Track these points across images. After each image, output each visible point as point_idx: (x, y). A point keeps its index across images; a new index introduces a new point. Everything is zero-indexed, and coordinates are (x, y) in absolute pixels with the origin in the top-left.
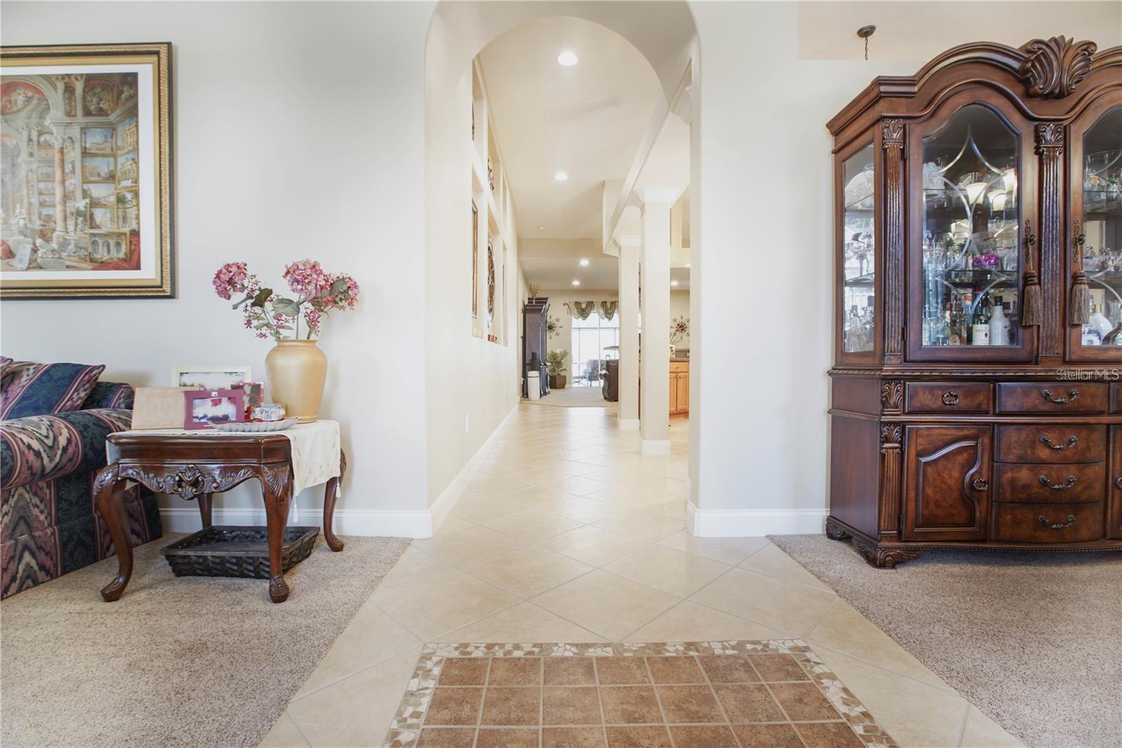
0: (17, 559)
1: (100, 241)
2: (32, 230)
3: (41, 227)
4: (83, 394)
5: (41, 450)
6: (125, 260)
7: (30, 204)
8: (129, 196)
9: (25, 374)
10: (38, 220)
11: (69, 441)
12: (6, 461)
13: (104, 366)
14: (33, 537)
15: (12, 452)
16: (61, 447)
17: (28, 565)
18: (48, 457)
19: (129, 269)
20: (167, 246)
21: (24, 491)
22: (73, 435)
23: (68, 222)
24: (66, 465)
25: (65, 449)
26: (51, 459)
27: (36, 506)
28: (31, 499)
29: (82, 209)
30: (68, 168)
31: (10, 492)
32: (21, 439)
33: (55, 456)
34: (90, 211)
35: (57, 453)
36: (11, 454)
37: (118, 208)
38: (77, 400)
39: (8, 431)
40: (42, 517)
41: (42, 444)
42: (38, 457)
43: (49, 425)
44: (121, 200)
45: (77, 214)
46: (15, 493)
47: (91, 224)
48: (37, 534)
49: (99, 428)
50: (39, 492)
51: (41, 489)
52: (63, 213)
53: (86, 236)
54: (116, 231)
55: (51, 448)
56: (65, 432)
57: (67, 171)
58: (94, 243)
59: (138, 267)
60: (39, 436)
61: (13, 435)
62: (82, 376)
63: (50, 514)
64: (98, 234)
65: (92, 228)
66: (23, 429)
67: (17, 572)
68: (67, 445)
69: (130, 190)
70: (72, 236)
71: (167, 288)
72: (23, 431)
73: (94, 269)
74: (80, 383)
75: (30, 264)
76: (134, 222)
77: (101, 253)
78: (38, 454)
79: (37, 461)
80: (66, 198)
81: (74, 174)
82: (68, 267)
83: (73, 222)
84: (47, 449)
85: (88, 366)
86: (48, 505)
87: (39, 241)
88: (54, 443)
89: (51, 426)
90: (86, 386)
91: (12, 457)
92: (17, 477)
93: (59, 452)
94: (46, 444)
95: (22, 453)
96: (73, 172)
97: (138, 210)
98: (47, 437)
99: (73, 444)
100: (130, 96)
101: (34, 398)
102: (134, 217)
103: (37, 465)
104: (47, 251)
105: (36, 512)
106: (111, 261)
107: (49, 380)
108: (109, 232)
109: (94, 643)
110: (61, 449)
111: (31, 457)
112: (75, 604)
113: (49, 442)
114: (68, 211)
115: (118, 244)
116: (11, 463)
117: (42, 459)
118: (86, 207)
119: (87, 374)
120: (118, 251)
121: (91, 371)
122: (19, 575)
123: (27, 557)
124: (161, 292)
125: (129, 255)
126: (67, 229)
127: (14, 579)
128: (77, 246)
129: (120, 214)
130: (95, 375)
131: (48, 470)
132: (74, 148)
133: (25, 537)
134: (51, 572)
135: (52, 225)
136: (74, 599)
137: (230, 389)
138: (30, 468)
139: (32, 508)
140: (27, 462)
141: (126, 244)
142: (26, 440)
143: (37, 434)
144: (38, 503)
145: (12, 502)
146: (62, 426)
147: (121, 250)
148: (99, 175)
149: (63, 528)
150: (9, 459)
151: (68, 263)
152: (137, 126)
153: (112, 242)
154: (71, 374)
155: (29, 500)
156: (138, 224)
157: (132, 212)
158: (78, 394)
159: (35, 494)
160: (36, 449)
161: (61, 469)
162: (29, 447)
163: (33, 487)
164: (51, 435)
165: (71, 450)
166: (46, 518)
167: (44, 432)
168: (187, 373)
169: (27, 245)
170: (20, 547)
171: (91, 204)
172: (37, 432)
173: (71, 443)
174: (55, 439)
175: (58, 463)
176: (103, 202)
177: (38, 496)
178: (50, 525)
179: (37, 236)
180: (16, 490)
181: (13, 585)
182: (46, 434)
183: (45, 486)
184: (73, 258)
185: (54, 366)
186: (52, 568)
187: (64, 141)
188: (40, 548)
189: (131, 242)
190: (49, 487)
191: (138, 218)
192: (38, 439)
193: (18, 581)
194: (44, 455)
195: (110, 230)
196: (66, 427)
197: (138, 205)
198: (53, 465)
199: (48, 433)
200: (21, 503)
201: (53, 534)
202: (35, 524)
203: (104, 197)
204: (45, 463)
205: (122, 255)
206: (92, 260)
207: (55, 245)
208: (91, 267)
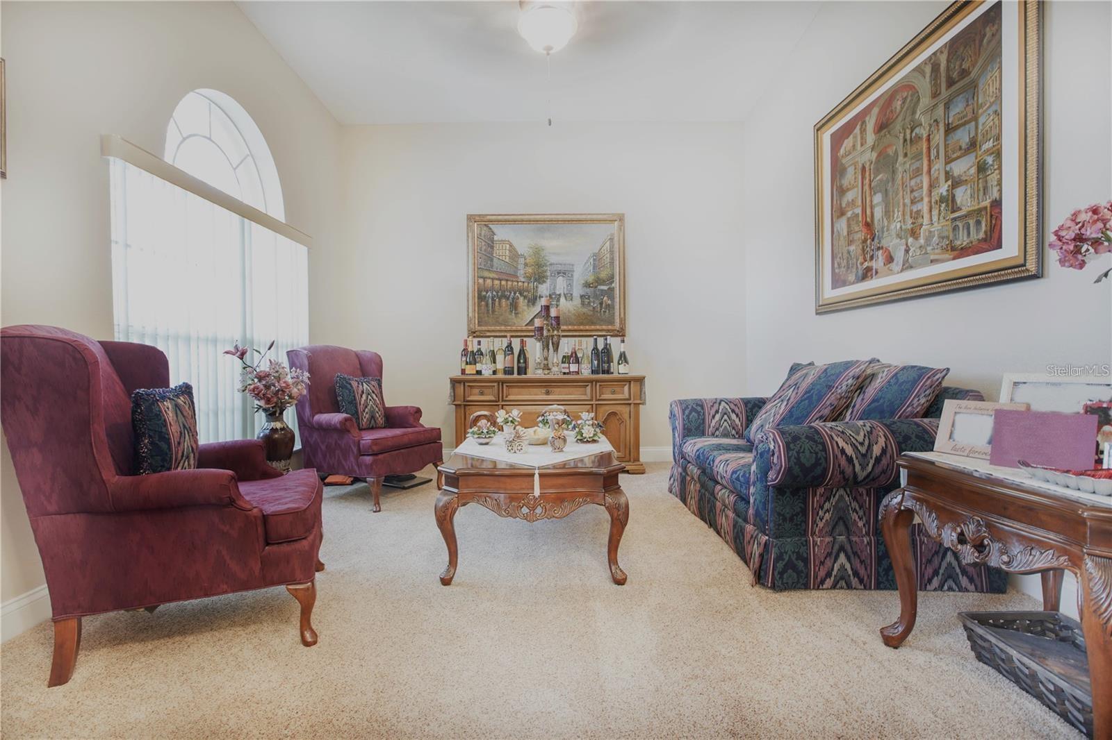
0: (833, 556)
1: (961, 225)
2: (906, 230)
3: (912, 226)
4: (923, 401)
5: (854, 456)
6: (985, 240)
7: (904, 205)
8: (990, 160)
9: (880, 376)
10: (909, 218)
11: (884, 451)
12: (821, 461)
13: (948, 370)
14: (850, 541)
15: (826, 454)
16: (874, 456)
17: (842, 567)
18: (860, 465)
19: (990, 251)
20: (1033, 209)
21: (845, 493)
22: (889, 446)
23: (933, 213)
24: (879, 477)
25: (878, 460)
26: (863, 468)
27: (855, 510)
28: (850, 503)
29: (945, 193)
30: (933, 153)
31: (832, 491)
32: (837, 442)
33: (868, 465)
34: (952, 193)
35: (869, 462)
36: (825, 455)
37: (979, 179)
38: (917, 406)
39: (829, 432)
40: (860, 524)
41: (855, 450)
42: (849, 463)
43: (868, 432)
44: (982, 168)
45: (940, 202)
46: (836, 493)
47: (953, 207)
48: (854, 539)
49: (922, 442)
50: (858, 497)
51: (861, 495)
52: (929, 204)
53: (947, 223)
54: (976, 207)
55: (864, 456)
56: (882, 441)
57: (932, 158)
58: (955, 229)
59: (999, 246)
60: (855, 442)
61: (831, 437)
62: (924, 380)
63: (868, 522)
64: (959, 217)
65: (953, 211)
66: (843, 432)
67: (832, 569)
68: (881, 455)
69: (991, 151)
70: (936, 227)
71: (1032, 266)
72: (841, 435)
73: (954, 259)
74: (921, 388)
75: (903, 265)
76: (995, 189)
77: (961, 238)
78: (850, 460)
79: (849, 467)
80: (932, 186)
81: (938, 158)
82: (932, 261)
83: (937, 211)
84: (859, 456)
85: (933, 369)
86: (867, 514)
87: (910, 240)
88: (867, 451)
89: (870, 433)
90: (927, 392)
91: (826, 459)
92: (830, 479)
93: (872, 462)
94: (860, 452)
95: (835, 457)
96: (937, 157)
97: (1001, 174)
98: (862, 444)
99: (888, 456)
100: (993, 35)
101: (881, 401)
102: (996, 183)
103: (849, 470)
104: (916, 248)
105: (855, 516)
106: (970, 245)
107: (896, 384)
108: (970, 211)
109: (836, 685)
110: (874, 459)
111: (843, 462)
112: (859, 629)
113: (863, 450)
114: (933, 200)
115: (978, 223)
116: (824, 464)
117: (854, 465)
118: (948, 191)
119: (929, 378)
120: (978, 231)
121: (934, 375)
122: (834, 573)
123: (842, 558)
124: (1023, 271)
125: (989, 233)
126: (932, 220)
127: (829, 575)
128: (939, 237)
129: (981, 185)
130: (938, 379)
131: (860, 478)
132: (938, 130)
133: (842, 538)
134: (865, 582)
135: (920, 220)
136: (862, 622)
137: (1082, 411)
138: (842, 472)
139: (851, 512)
140: (839, 465)
141: (987, 221)
142: (841, 443)
143: (852, 439)
144: (858, 508)
145: (834, 500)
146: (881, 434)
147: (981, 229)
148: (960, 148)
149: (880, 542)
150: (823, 460)
151: (932, 257)
152: (1000, 68)
153: (972, 222)
154: (914, 378)
155: (849, 503)
156: (1000, 191)
157: (993, 179)
158: (918, 400)
159: (855, 499)
160: (849, 454)
161: (873, 479)
162: (843, 451)
163: (853, 491)
164: (867, 443)
165: (884, 462)
166: (864, 525)
167: (860, 438)
168: (1025, 383)
169: (902, 247)
170: (837, 547)
171: (952, 185)
172: (853, 437)
173: (886, 454)
174: (870, 447)
175: (870, 472)
176: (964, 178)
177: (857, 501)
178: (868, 534)
179: (909, 236)
180: (838, 490)
181: (828, 580)
182: (861, 440)
183: (864, 492)
184: (936, 251)
185: (904, 368)
186: (866, 578)
187: (930, 126)
188: (855, 554)
189: (991, 216)
190: (868, 494)
191: (1000, 184)
192: (853, 445)
193: (832, 578)
194: (856, 462)
195: (971, 209)
196: (885, 436)
197: (1000, 168)
198: (865, 473)
199: (864, 440)
200: (841, 505)
201: (869, 544)
202: (854, 529)
203: (965, 172)
204: (857, 470)
205: (982, 235)
206: (953, 249)
207: (922, 241)
208: (952, 256)
